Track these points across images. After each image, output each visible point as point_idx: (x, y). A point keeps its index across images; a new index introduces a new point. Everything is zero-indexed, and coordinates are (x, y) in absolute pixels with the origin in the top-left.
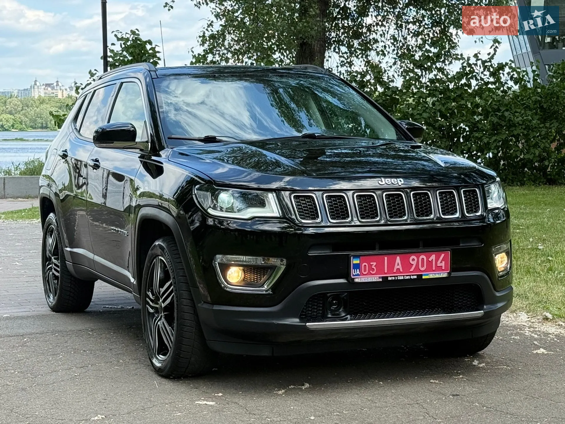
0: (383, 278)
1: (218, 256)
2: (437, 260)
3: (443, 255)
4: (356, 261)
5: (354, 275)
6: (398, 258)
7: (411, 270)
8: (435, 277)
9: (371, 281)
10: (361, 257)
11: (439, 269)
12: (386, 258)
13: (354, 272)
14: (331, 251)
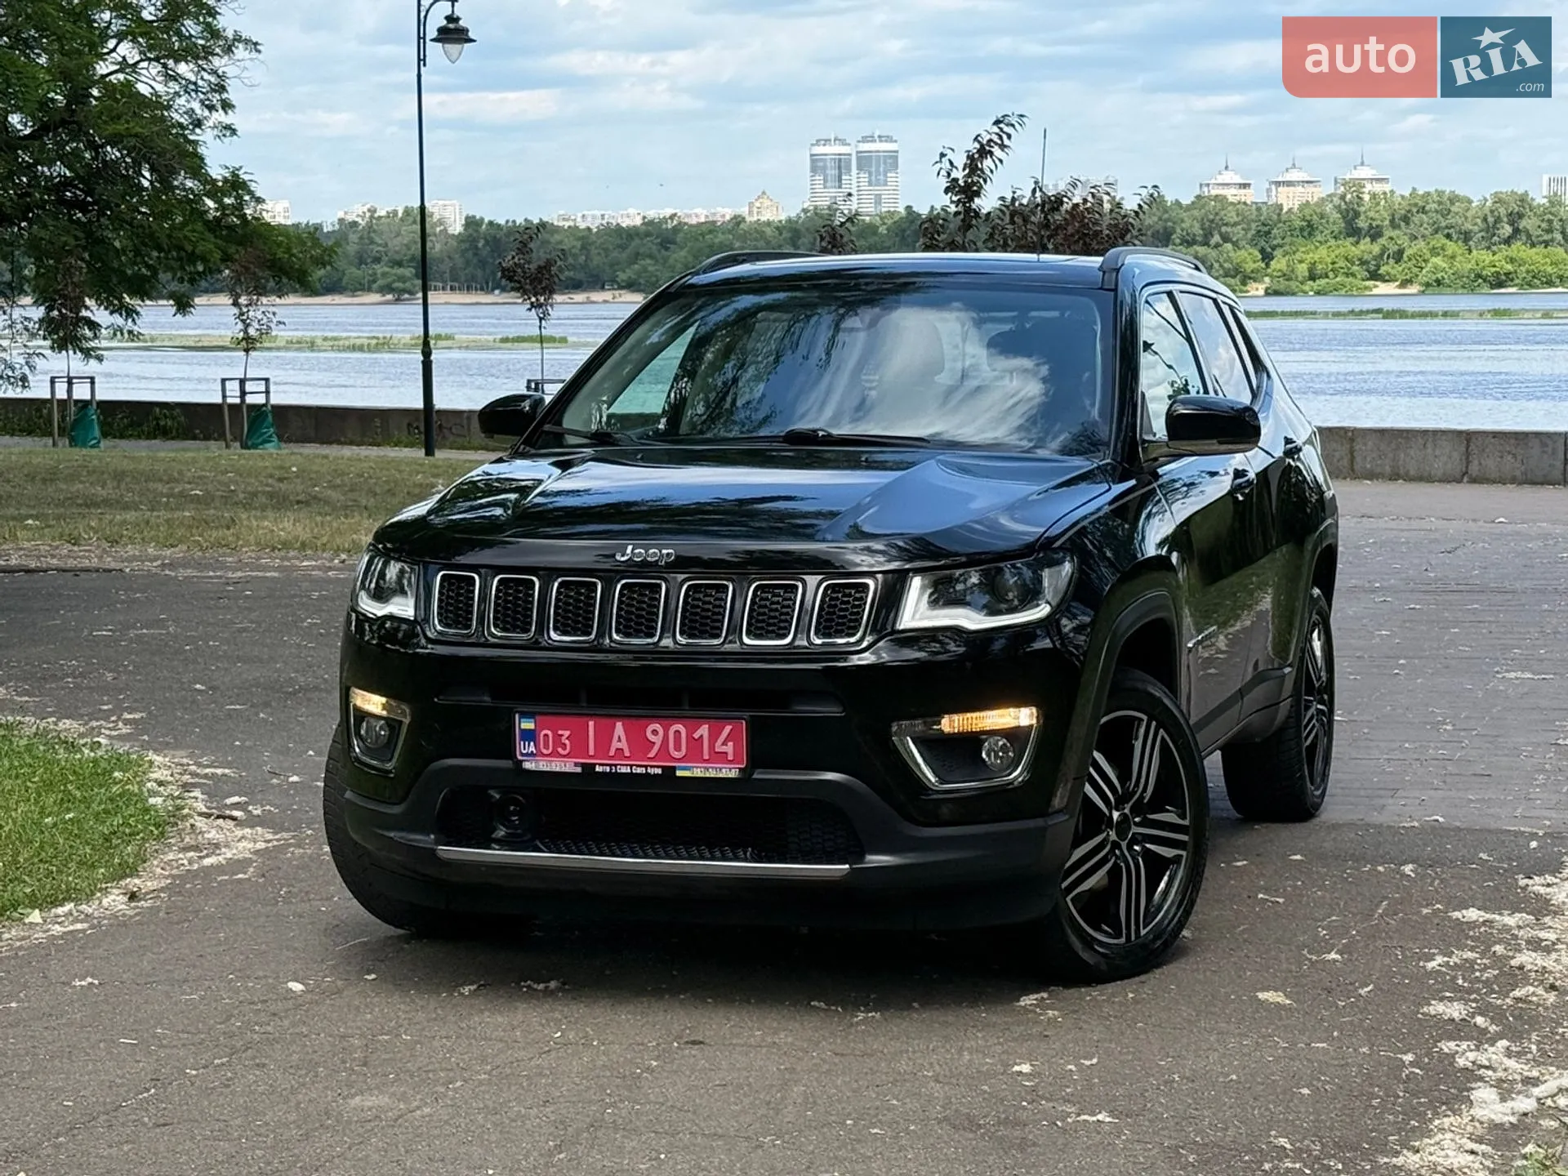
0: (583, 765)
2: (713, 737)
3: (728, 728)
4: (528, 725)
5: (522, 755)
6: (619, 725)
7: (651, 755)
8: (708, 775)
9: (558, 769)
10: (537, 718)
11: (721, 757)
12: (591, 723)
13: (524, 748)
14: (487, 698)
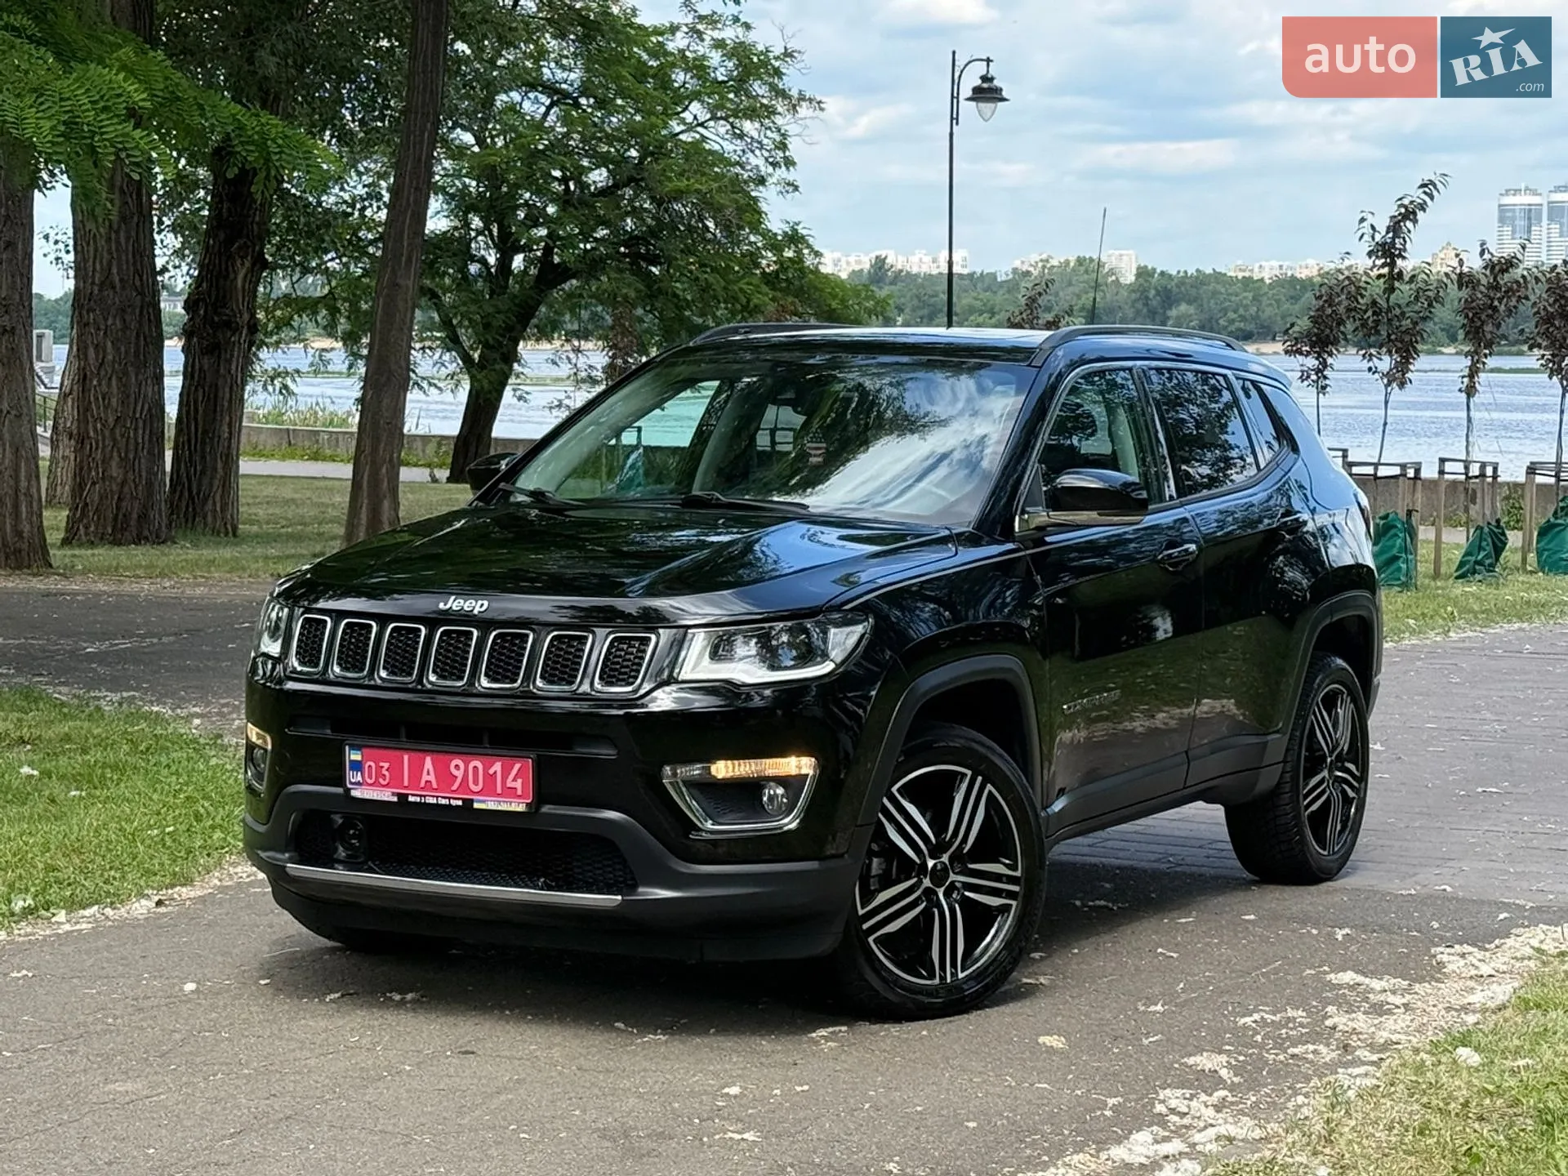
0: (399, 795)
2: (506, 771)
3: (517, 766)
4: (356, 756)
5: (351, 783)
6: (428, 763)
7: (454, 787)
8: (500, 808)
9: (377, 798)
10: (364, 750)
11: (510, 793)
12: (406, 758)
13: (352, 777)
14: (329, 731)
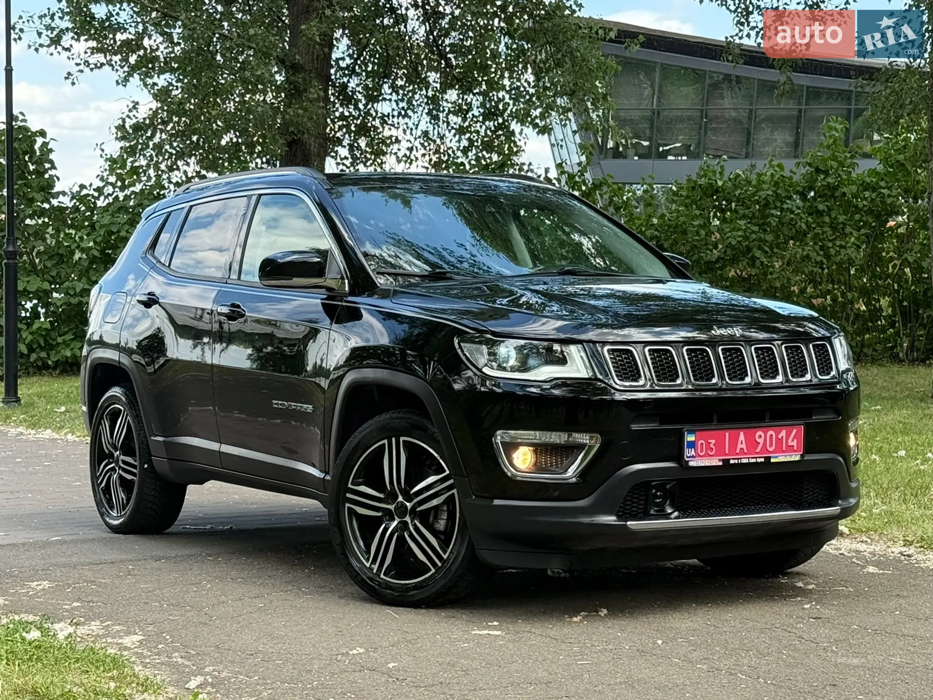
0: (723, 460)
1: (499, 432)
2: (788, 435)
3: (795, 431)
4: (690, 438)
5: (688, 457)
6: (742, 434)
7: (758, 450)
8: (786, 460)
9: (709, 464)
10: (697, 433)
11: (790, 449)
12: (727, 434)
13: (689, 453)
14: (657, 424)
